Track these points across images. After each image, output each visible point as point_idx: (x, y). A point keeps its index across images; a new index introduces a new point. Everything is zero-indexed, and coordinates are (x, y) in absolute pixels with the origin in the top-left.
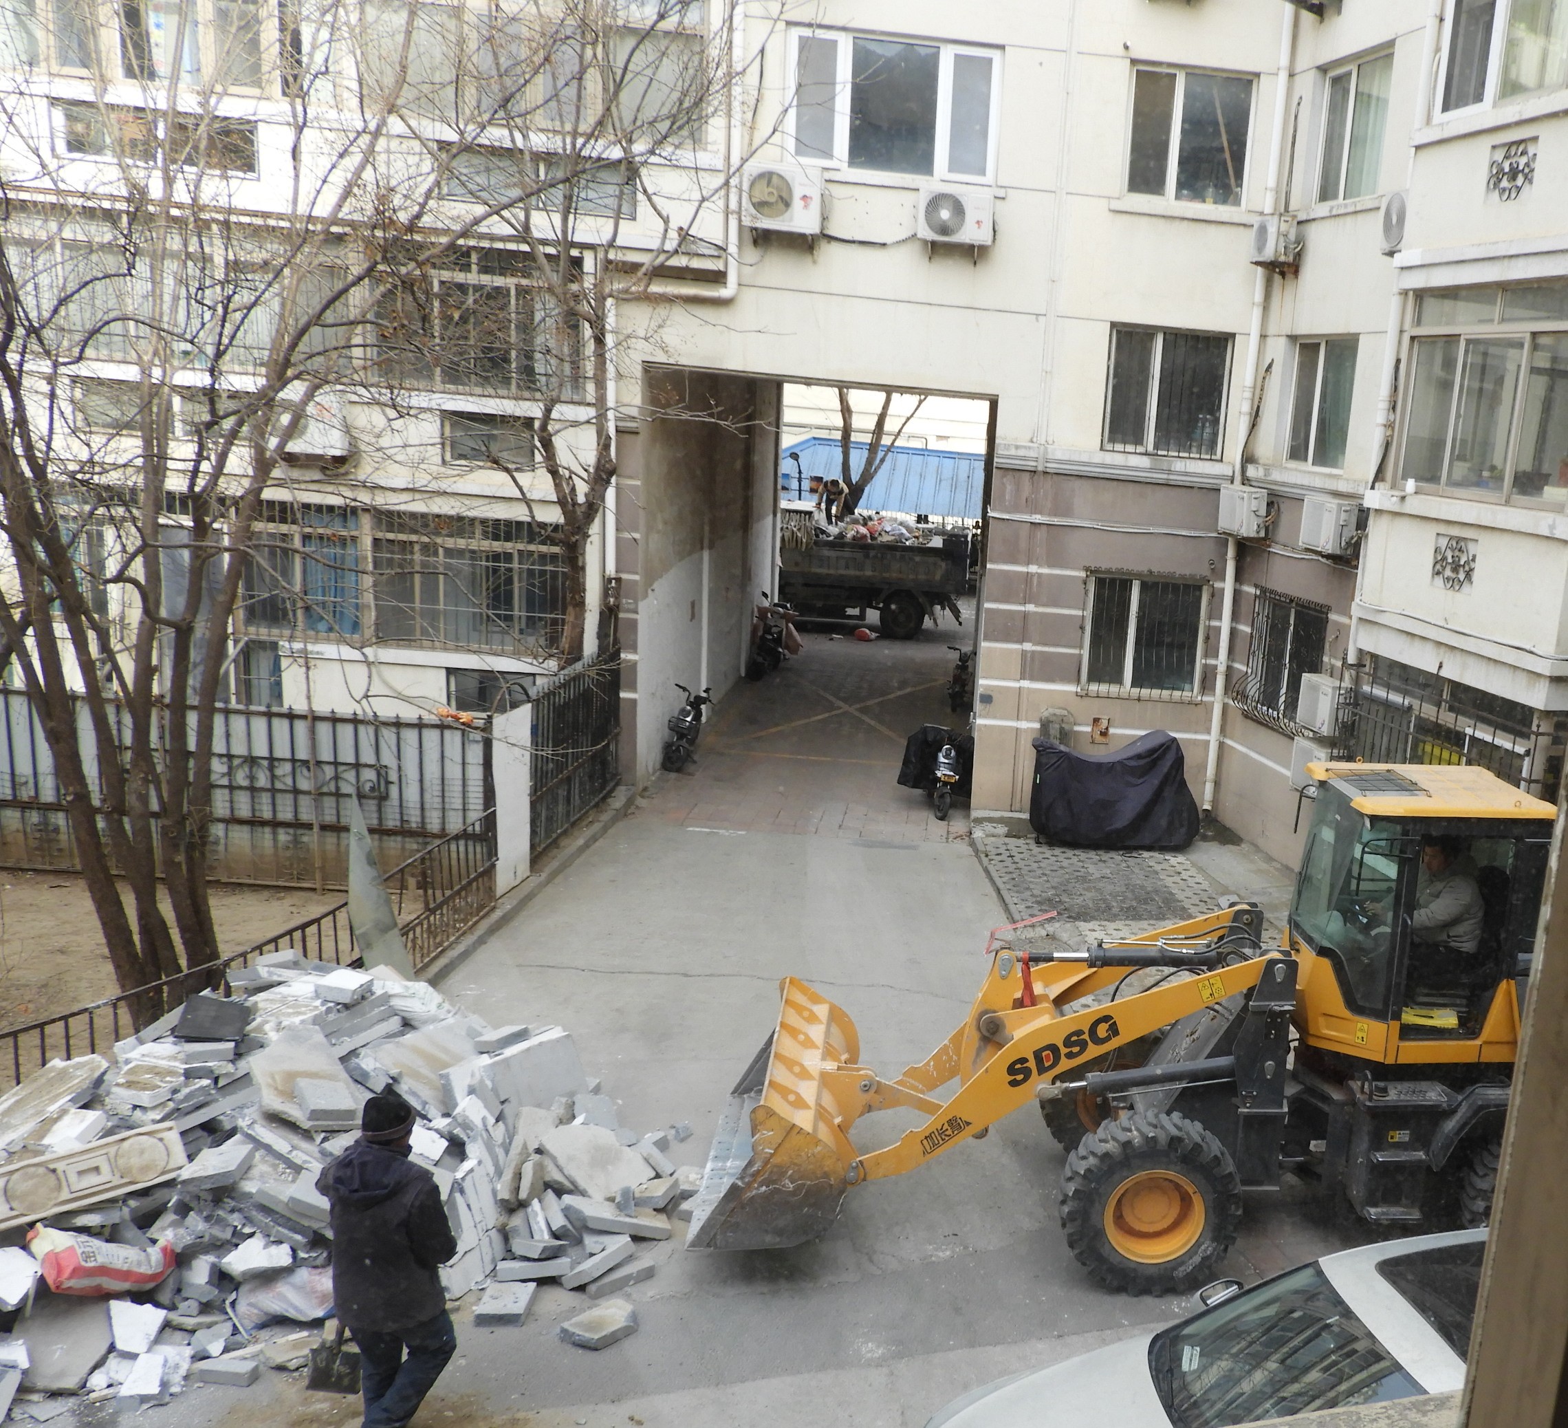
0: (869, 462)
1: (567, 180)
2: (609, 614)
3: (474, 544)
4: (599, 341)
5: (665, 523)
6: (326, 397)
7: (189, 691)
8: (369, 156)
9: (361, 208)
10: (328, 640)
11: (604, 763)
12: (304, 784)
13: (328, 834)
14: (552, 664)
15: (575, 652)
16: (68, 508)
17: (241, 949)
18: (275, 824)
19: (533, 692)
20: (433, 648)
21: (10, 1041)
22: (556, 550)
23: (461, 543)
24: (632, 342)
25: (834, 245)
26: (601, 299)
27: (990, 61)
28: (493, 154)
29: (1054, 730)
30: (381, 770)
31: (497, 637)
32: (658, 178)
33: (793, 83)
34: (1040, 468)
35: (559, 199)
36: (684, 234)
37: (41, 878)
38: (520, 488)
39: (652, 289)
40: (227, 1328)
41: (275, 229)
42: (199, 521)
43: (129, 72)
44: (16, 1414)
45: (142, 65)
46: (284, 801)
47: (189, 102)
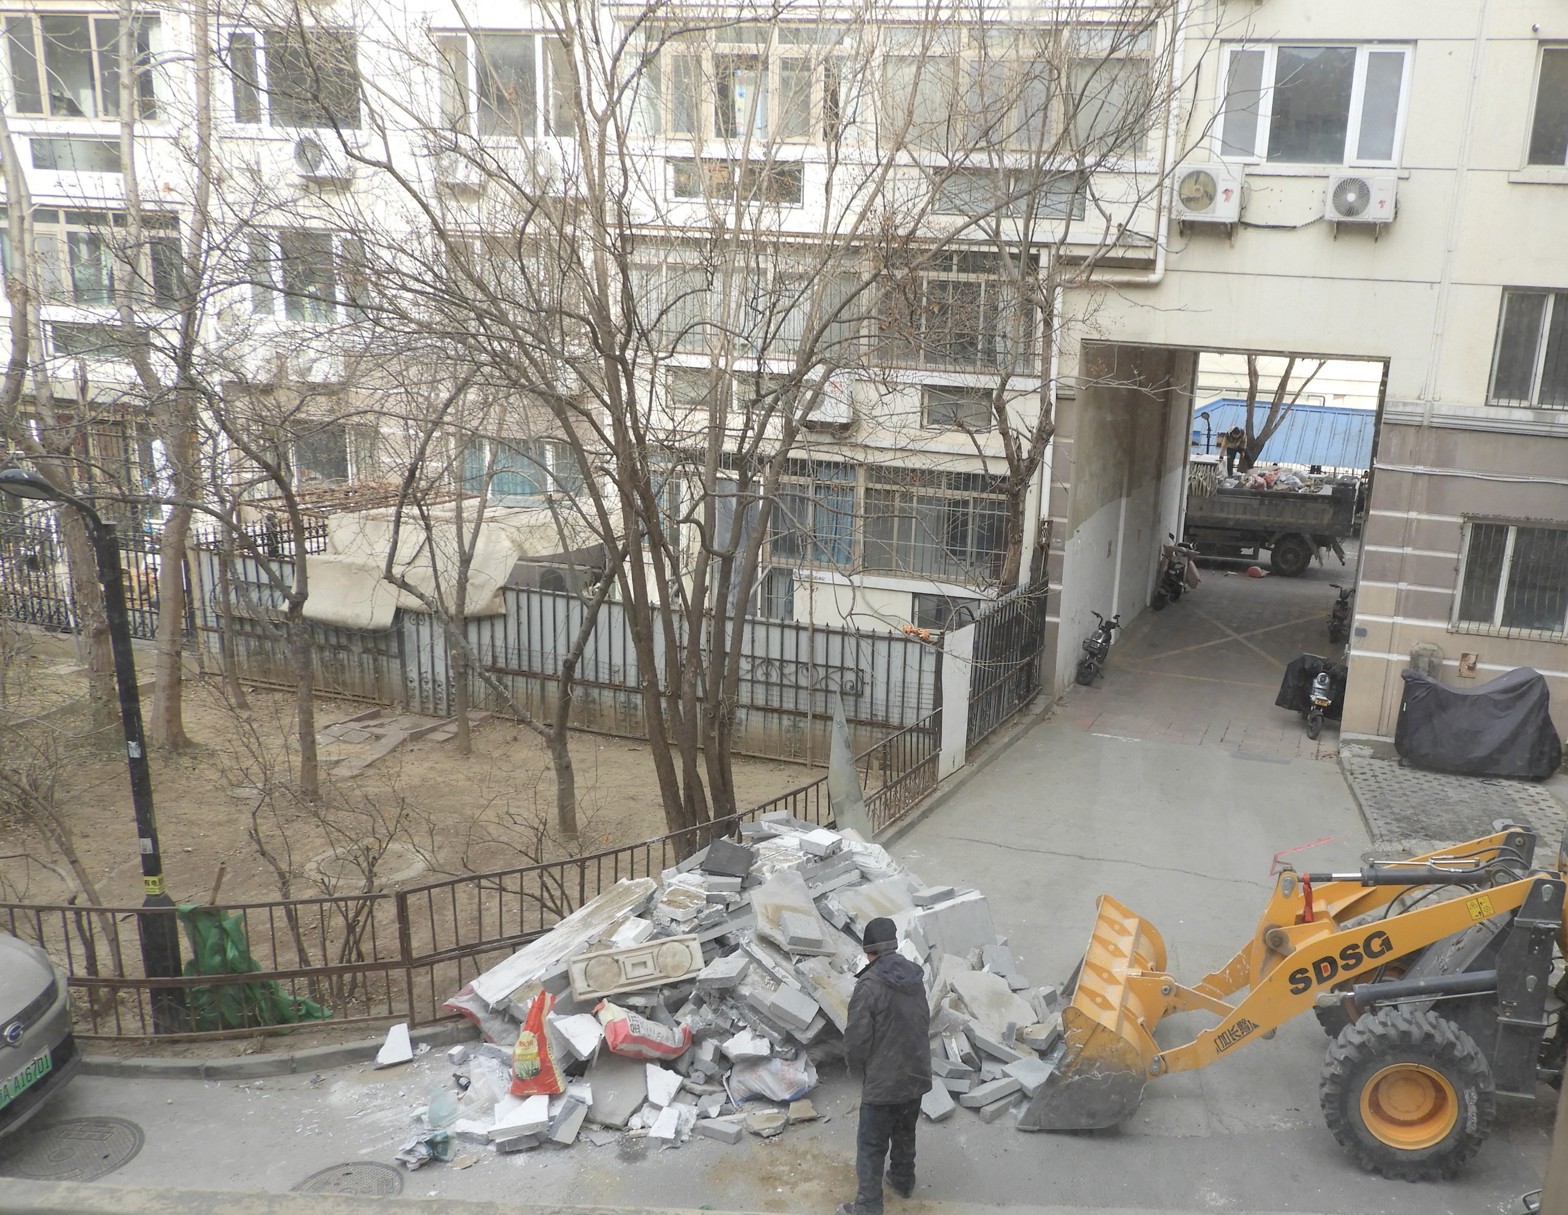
0: (1270, 420)
1: (1029, 193)
2: (1041, 551)
3: (940, 494)
4: (1048, 324)
5: (1091, 475)
6: (841, 378)
7: (729, 606)
8: (879, 189)
9: (874, 226)
10: (828, 569)
11: (1029, 677)
12: (803, 682)
13: (818, 722)
14: (993, 593)
15: (1010, 584)
16: (658, 465)
17: (751, 807)
18: (780, 711)
19: (977, 615)
20: (903, 577)
21: (596, 861)
23: (931, 492)
24: (1072, 324)
25: (1250, 232)
26: (1052, 290)
27: (1401, 56)
28: (973, 174)
29: (1423, 663)
30: (858, 671)
31: (951, 568)
32: (1102, 185)
33: (1222, 95)
34: (1425, 423)
35: (1024, 208)
36: (1122, 229)
37: (623, 742)
38: (978, 447)
39: (1093, 278)
40: (722, 1097)
41: (810, 247)
42: (743, 475)
43: (719, 134)
44: (582, 1137)
45: (727, 128)
46: (789, 694)
47: (757, 153)
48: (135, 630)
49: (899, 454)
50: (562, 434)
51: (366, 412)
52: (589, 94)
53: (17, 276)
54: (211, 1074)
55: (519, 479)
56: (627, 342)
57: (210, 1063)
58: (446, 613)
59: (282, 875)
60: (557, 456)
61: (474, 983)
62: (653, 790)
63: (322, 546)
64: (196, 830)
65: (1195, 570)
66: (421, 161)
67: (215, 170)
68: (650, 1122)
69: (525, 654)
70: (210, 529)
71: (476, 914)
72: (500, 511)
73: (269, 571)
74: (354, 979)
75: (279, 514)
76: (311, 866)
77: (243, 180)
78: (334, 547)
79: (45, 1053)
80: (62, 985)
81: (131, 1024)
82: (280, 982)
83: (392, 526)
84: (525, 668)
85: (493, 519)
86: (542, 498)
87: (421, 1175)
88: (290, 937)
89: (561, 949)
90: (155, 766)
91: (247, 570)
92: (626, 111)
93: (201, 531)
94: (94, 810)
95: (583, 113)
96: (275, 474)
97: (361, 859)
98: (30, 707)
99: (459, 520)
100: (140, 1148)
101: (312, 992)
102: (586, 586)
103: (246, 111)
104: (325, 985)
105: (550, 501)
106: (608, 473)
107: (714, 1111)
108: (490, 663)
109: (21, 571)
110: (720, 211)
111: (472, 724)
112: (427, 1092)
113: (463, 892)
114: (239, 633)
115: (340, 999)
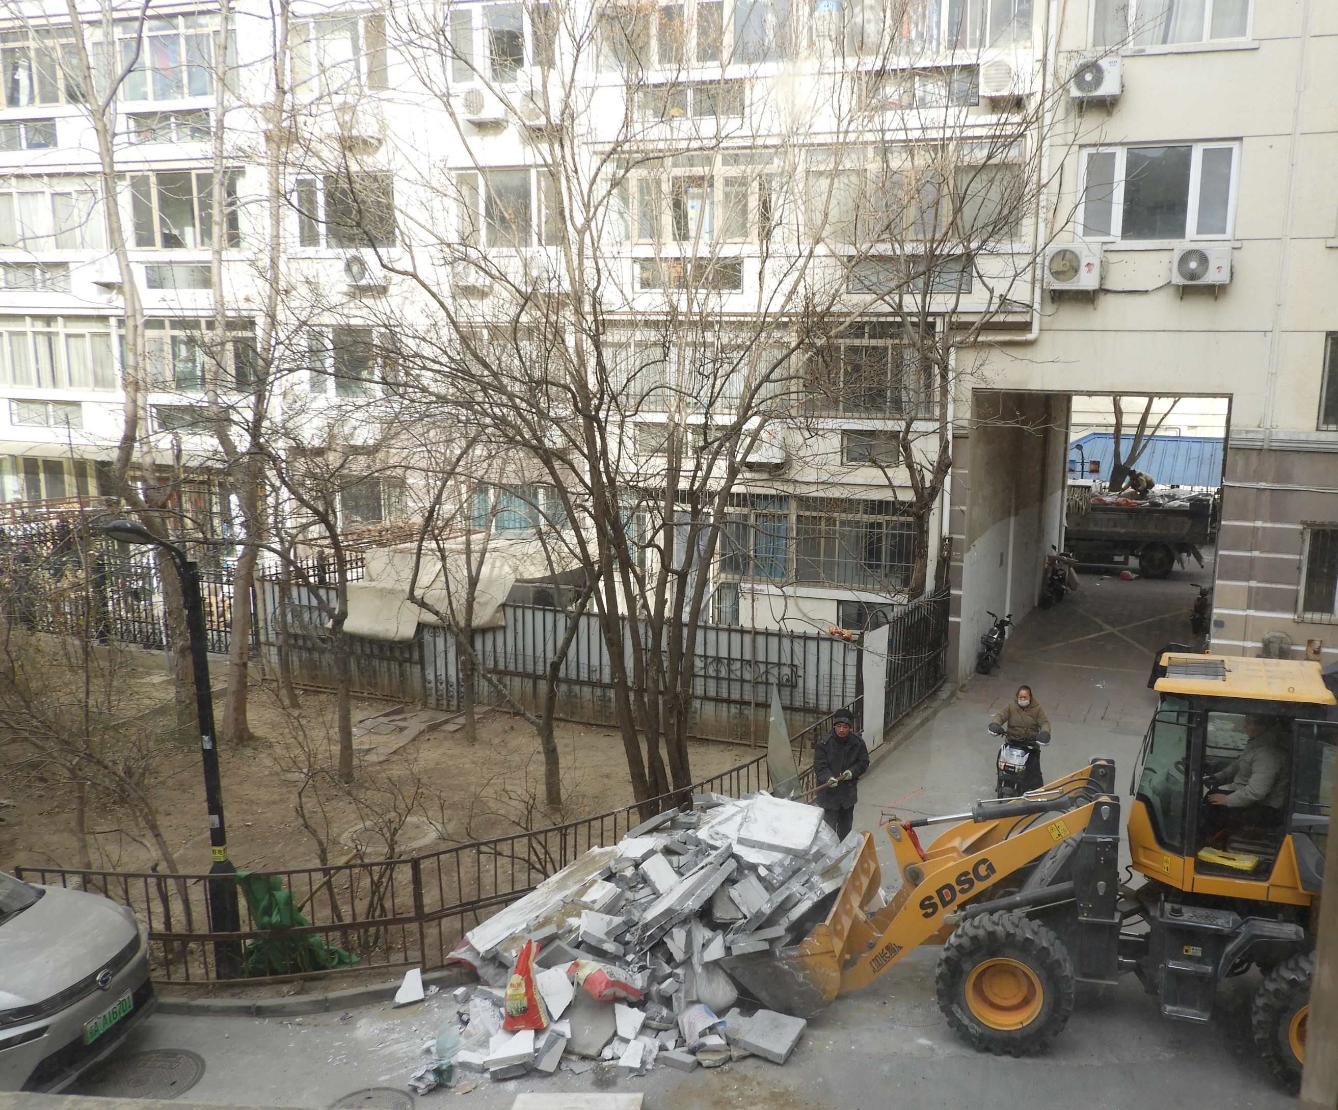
0: (1134, 449)
1: (926, 272)
2: (944, 563)
3: (858, 517)
4: (944, 377)
5: (984, 498)
6: (774, 426)
7: (684, 614)
8: (802, 276)
9: (797, 305)
10: (766, 582)
11: (937, 667)
12: (747, 676)
13: (759, 709)
14: (903, 599)
15: (918, 590)
16: (627, 501)
17: (702, 779)
18: (729, 701)
19: (890, 617)
20: (830, 587)
21: (573, 828)
22: (911, 519)
23: (850, 516)
24: (962, 377)
25: (1109, 295)
26: (947, 350)
27: (1230, 150)
28: (878, 260)
29: (1274, 649)
30: (792, 665)
31: (870, 579)
32: (984, 264)
33: (1082, 187)
34: (1266, 447)
35: (921, 285)
36: (1003, 299)
37: (599, 730)
38: (888, 479)
39: (980, 339)
41: (747, 323)
42: (694, 508)
43: (675, 239)
44: (563, 1067)
45: (682, 233)
46: (736, 687)
47: (704, 252)
48: (213, 645)
49: (821, 487)
50: (550, 479)
51: (395, 467)
52: (571, 211)
53: (131, 371)
54: (260, 1011)
55: (517, 516)
56: (601, 404)
57: (260, 1003)
58: (457, 626)
59: (321, 844)
60: (547, 498)
61: (469, 936)
62: (623, 770)
63: (360, 573)
64: (255, 808)
65: (1075, 575)
66: (439, 269)
67: (282, 285)
68: (619, 1053)
69: (520, 658)
70: (273, 564)
71: (476, 874)
72: (501, 543)
73: (318, 597)
74: (378, 931)
75: (327, 551)
76: (345, 835)
77: (303, 290)
78: (370, 575)
79: (128, 995)
80: (144, 937)
81: (197, 971)
82: (317, 934)
83: (414, 557)
84: (520, 669)
85: (495, 550)
86: (534, 531)
87: (430, 1098)
88: (326, 895)
89: (540, 907)
90: (224, 756)
91: (301, 596)
92: (599, 224)
93: (266, 565)
94: (176, 793)
95: (566, 227)
96: (323, 518)
97: (385, 830)
98: (126, 709)
99: (468, 552)
100: (202, 1074)
101: (343, 943)
102: (571, 602)
103: (309, 237)
104: (354, 937)
105: (540, 535)
106: (585, 509)
107: (670, 1044)
108: (492, 666)
109: (126, 602)
110: (675, 298)
111: (476, 717)
112: (435, 1026)
113: (467, 857)
114: (294, 646)
115: (366, 948)
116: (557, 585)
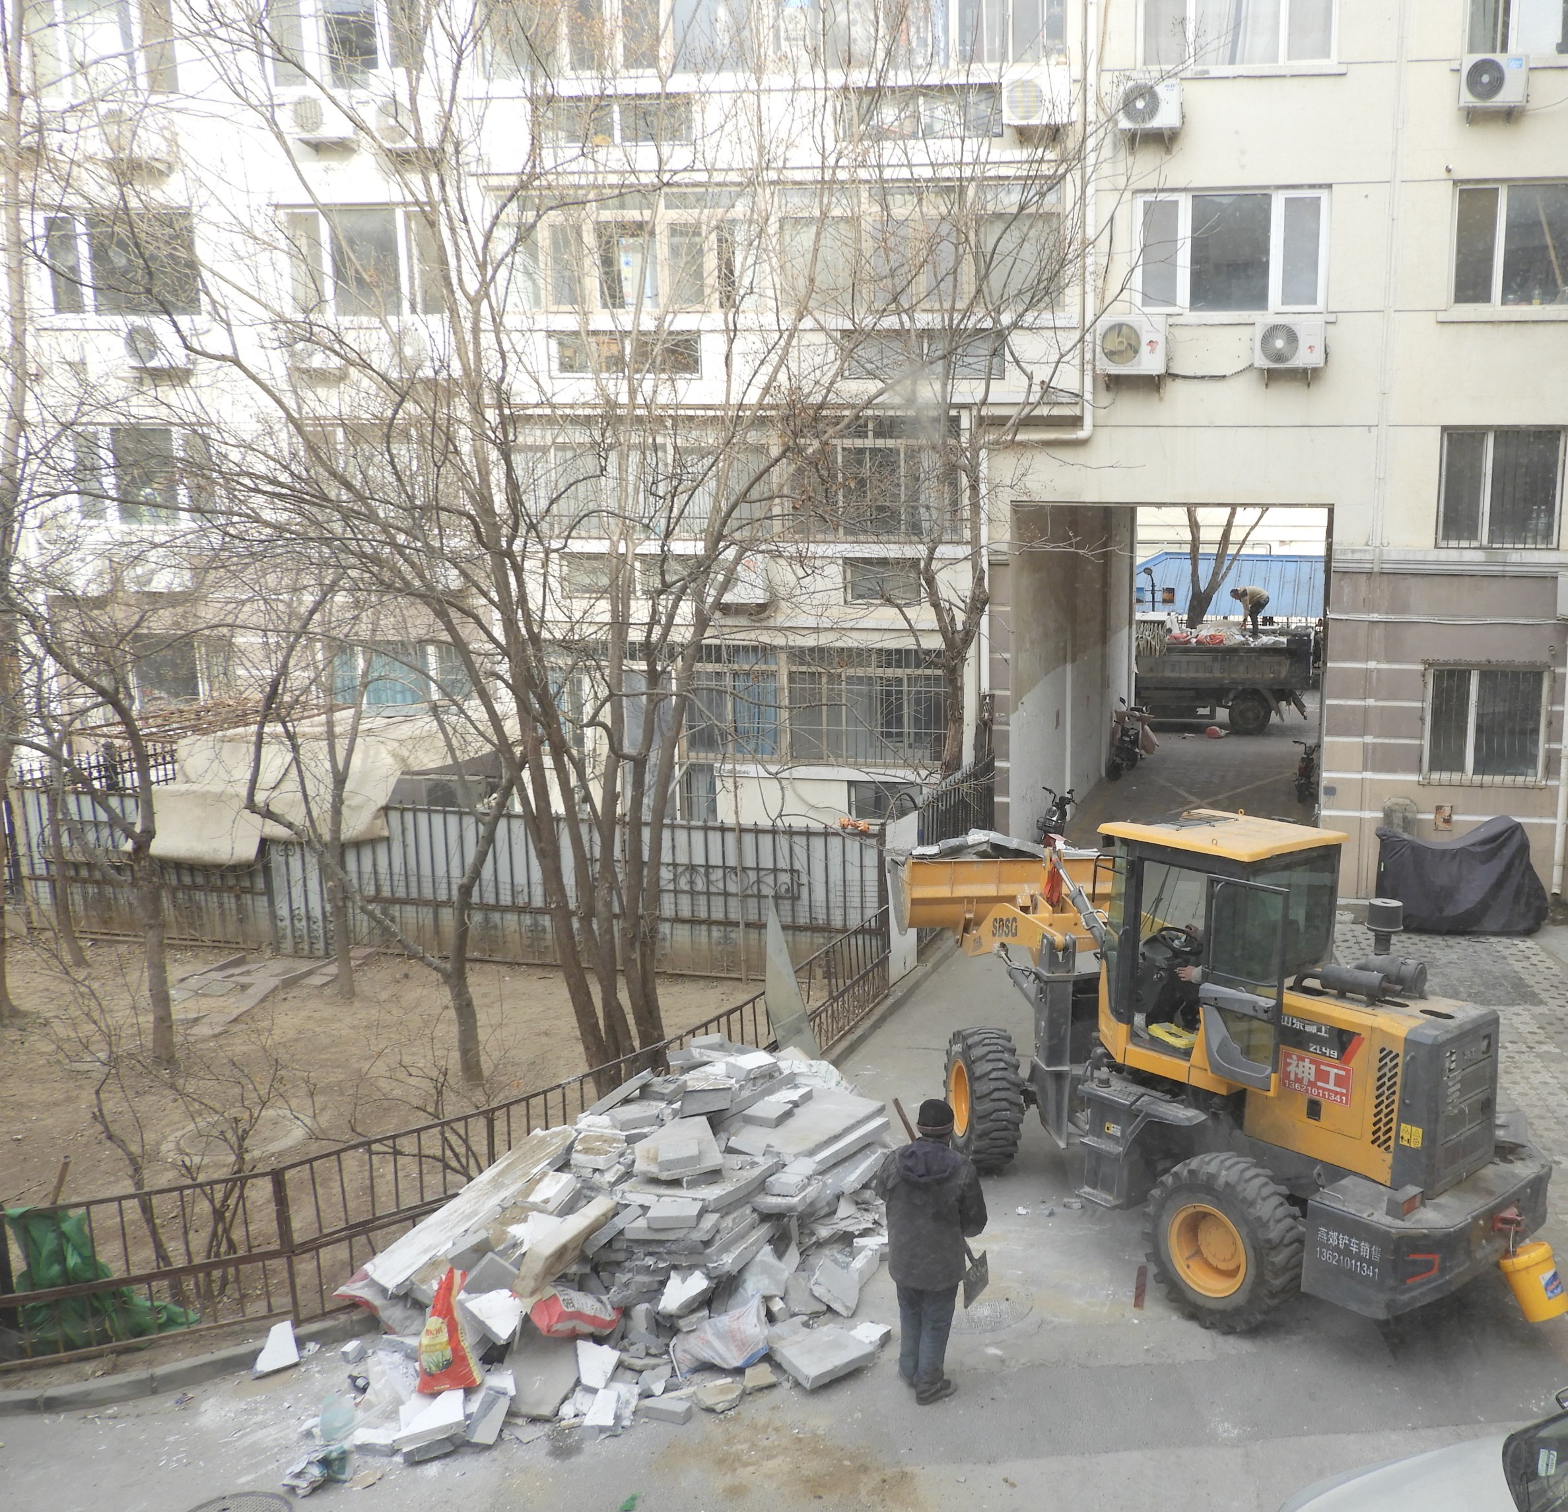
1: (945, 356)
2: (984, 727)
3: (870, 673)
4: (974, 489)
5: (1032, 643)
7: (645, 810)
8: (783, 362)
10: (752, 761)
12: (732, 888)
13: (751, 931)
14: (935, 776)
15: (952, 766)
16: (556, 661)
17: (679, 1032)
18: (709, 923)
19: (919, 801)
20: (837, 765)
21: (505, 1111)
22: (939, 672)
24: (997, 488)
25: (1178, 381)
26: (976, 452)
27: (1318, 201)
28: (885, 336)
29: (1397, 819)
30: (792, 871)
31: (890, 752)
33: (1138, 246)
34: (1376, 570)
35: (939, 369)
36: (1046, 387)
37: (532, 971)
38: (908, 620)
39: (1019, 437)
40: (667, 1370)
42: (652, 665)
43: (604, 305)
44: (506, 1435)
45: (614, 300)
46: (717, 903)
47: (647, 324)
49: (822, 636)
50: (445, 636)
51: (217, 625)
52: (459, 273)
54: (51, 1405)
55: (398, 688)
56: (514, 533)
57: (50, 1392)
58: (319, 841)
59: (133, 1160)
60: (441, 659)
61: (368, 1267)
62: (568, 1023)
63: (170, 772)
64: (26, 1113)
66: (270, 353)
67: (32, 368)
68: (584, 1409)
69: (413, 880)
70: (36, 766)
71: (368, 1182)
72: (380, 722)
73: (107, 809)
74: (225, 1274)
76: (167, 1145)
77: (62, 377)
78: (185, 774)
82: (135, 1287)
83: (252, 748)
84: (414, 894)
85: (370, 733)
86: (425, 705)
87: (314, 1502)
88: (145, 1230)
89: (469, 1217)
91: (82, 808)
92: (501, 292)
93: (26, 767)
95: (453, 292)
96: (111, 698)
97: (229, 1133)
99: (331, 736)
101: (173, 1296)
102: (481, 798)
103: (68, 303)
104: (189, 1285)
105: (435, 710)
106: (498, 676)
107: (658, 1388)
108: (372, 893)
110: (611, 386)
111: (353, 963)
112: (318, 1399)
113: (351, 1161)
114: (74, 880)
115: (207, 1296)
116: (461, 777)
